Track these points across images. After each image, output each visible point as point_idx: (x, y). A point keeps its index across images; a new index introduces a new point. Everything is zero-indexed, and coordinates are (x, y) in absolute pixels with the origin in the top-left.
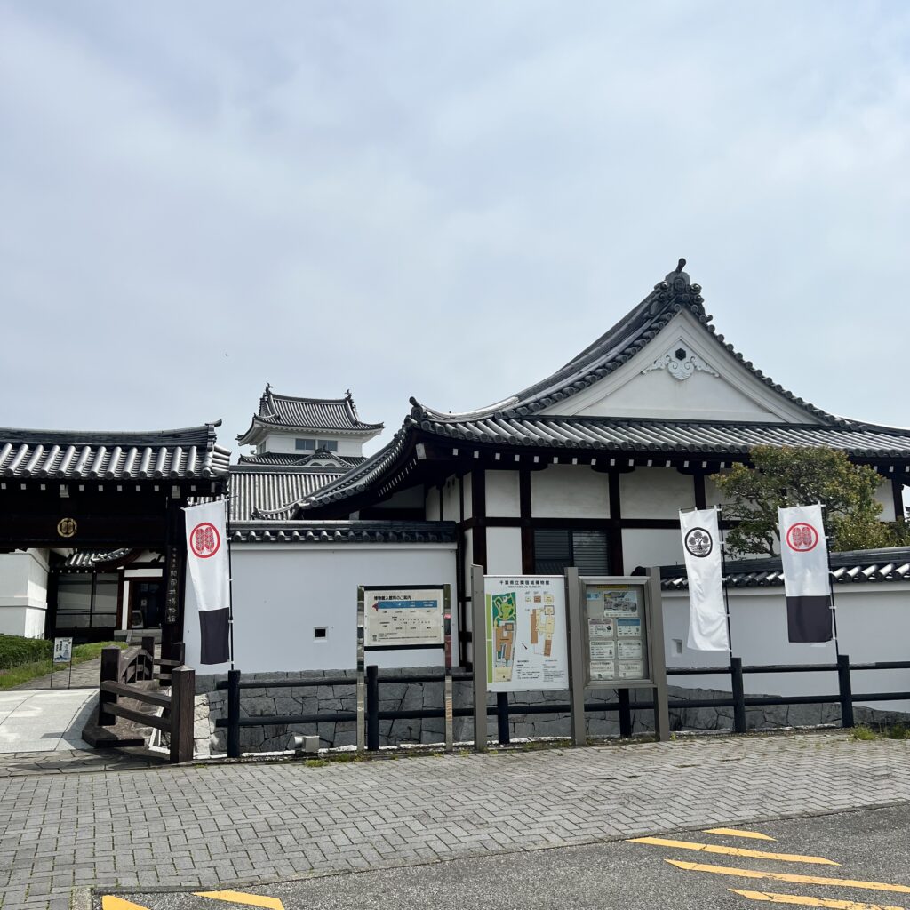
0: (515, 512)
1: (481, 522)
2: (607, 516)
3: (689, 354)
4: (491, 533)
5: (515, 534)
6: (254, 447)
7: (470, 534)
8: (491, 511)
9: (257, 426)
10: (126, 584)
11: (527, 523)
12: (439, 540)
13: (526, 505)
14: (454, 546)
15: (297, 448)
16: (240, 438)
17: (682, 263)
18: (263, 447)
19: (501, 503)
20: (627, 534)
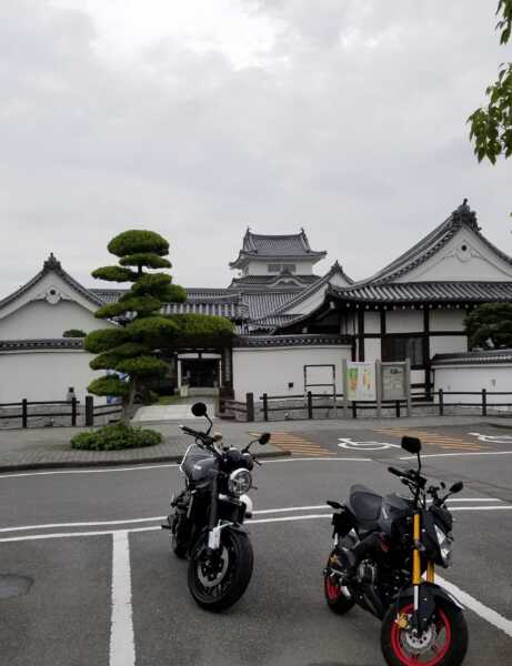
0: (378, 331)
1: (362, 336)
2: (422, 330)
3: (468, 248)
4: (367, 341)
5: (378, 341)
6: (241, 271)
7: (357, 341)
8: (366, 331)
9: (242, 257)
10: (179, 363)
11: (383, 336)
12: (343, 343)
13: (383, 327)
14: (350, 347)
15: (270, 270)
16: (231, 264)
17: (466, 201)
18: (246, 271)
19: (372, 326)
20: (432, 339)
